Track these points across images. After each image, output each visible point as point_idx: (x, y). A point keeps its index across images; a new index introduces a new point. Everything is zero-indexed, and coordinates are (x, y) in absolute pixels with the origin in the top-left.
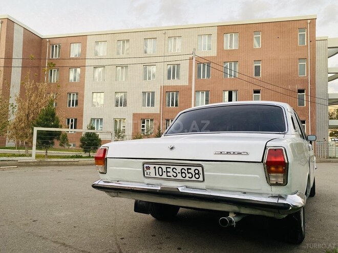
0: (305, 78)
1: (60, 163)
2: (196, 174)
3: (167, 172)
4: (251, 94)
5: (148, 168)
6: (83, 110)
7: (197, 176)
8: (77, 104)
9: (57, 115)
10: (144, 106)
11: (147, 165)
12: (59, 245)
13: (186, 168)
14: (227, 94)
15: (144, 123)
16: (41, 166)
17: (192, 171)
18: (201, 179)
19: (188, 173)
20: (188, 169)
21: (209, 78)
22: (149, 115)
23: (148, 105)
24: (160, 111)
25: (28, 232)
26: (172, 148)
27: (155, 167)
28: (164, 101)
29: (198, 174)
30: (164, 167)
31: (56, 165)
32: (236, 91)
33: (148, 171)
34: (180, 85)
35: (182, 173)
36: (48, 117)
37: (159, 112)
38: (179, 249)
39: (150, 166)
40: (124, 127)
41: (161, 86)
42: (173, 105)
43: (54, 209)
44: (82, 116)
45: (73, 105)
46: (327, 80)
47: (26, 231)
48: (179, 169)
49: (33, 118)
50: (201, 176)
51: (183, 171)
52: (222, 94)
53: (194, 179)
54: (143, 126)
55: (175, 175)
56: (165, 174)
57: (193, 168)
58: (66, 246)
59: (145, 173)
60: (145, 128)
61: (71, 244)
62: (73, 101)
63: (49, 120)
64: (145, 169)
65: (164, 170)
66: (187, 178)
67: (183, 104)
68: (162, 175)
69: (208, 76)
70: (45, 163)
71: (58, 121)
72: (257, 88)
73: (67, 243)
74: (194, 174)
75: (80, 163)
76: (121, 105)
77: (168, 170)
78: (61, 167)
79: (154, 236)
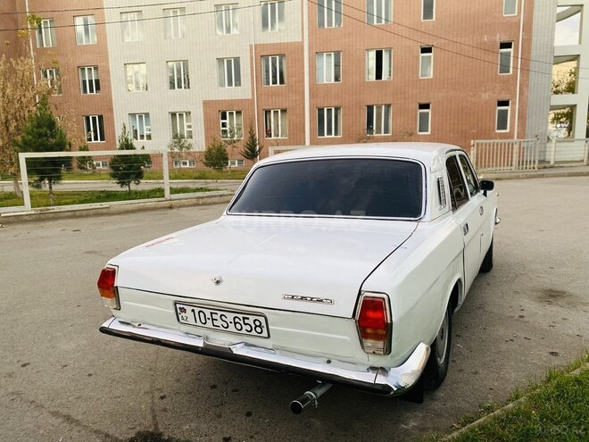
0: (515, 20)
1: (78, 213)
2: (256, 326)
3: (213, 319)
4: (415, 54)
5: (183, 310)
6: (110, 101)
7: (259, 329)
8: (98, 88)
9: (59, 122)
10: (222, 85)
11: (182, 306)
12: (60, 420)
13: (241, 316)
14: (373, 55)
15: (224, 117)
16: (43, 220)
17: (250, 321)
18: (265, 334)
19: (246, 324)
20: (244, 318)
21: (339, 25)
22: (231, 103)
23: (230, 84)
24: (253, 95)
25: (12, 394)
26: (218, 282)
27: (193, 311)
28: (259, 74)
29: (259, 326)
30: (208, 312)
31: (71, 217)
32: (389, 50)
33: (183, 314)
34: (286, 41)
35: (235, 323)
36: (42, 130)
37: (250, 97)
38: (249, 414)
39: (185, 307)
40: (190, 127)
41: (251, 46)
42: (275, 82)
43: (59, 334)
44: (111, 110)
45: (91, 91)
46: (555, 20)
47: (10, 390)
48: (230, 317)
49: (17, 128)
50: (265, 330)
51: (237, 320)
52: (364, 57)
53: (253, 333)
54: (224, 125)
55: (226, 325)
56: (209, 322)
57: (252, 318)
58: (72, 422)
59: (180, 317)
60: (227, 128)
61: (80, 417)
62: (91, 82)
63: (46, 135)
64: (179, 311)
65: (208, 316)
66: (244, 331)
67: (294, 79)
68: (205, 323)
69: (338, 21)
70: (51, 215)
71: (62, 137)
72: (427, 43)
73: (73, 414)
74: (253, 326)
75: (111, 210)
76: (180, 87)
77: (214, 317)
78: (80, 220)
79: (214, 387)
